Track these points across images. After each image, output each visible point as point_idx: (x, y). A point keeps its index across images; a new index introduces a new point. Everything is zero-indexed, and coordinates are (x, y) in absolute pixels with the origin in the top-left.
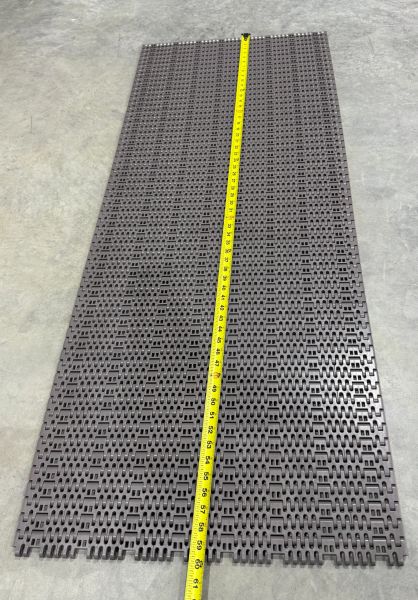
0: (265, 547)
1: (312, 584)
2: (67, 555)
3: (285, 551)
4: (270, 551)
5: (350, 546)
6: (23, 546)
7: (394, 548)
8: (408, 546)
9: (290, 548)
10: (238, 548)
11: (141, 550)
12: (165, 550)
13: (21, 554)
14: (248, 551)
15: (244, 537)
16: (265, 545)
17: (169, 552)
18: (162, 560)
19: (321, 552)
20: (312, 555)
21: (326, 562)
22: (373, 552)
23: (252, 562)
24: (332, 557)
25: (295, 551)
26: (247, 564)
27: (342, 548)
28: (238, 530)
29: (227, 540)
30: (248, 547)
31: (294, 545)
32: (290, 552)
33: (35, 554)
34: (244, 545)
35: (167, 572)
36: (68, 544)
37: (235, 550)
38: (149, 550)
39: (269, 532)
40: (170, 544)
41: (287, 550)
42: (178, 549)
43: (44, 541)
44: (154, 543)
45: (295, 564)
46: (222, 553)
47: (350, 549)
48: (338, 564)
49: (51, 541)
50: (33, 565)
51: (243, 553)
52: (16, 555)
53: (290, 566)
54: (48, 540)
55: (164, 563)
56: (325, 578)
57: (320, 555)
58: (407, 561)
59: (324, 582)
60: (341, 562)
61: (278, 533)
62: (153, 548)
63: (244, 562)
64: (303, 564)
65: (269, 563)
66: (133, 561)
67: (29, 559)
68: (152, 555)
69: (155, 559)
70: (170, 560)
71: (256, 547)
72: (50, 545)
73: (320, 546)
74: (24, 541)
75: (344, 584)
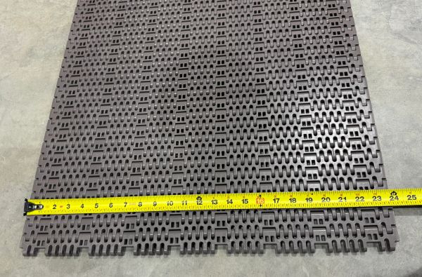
0: (257, 238)
1: (304, 269)
2: (71, 254)
3: (278, 241)
4: (262, 242)
5: (342, 235)
6: (30, 247)
7: (386, 236)
8: (399, 233)
9: (282, 238)
10: (231, 240)
11: (139, 246)
12: (162, 245)
13: (28, 254)
14: (241, 243)
15: (237, 231)
16: (257, 236)
17: (166, 247)
18: (160, 253)
19: (313, 241)
20: (304, 244)
21: (318, 251)
22: (365, 240)
23: (246, 253)
24: (325, 245)
25: (287, 242)
26: (241, 255)
27: (333, 237)
28: (231, 224)
29: (221, 234)
30: (241, 239)
31: (286, 236)
32: (282, 242)
33: (41, 254)
34: (237, 237)
35: (166, 264)
36: (71, 244)
37: (228, 242)
38: (147, 246)
39: (261, 225)
40: (166, 239)
41: (280, 240)
42: (174, 244)
43: (48, 242)
44: (151, 239)
45: (287, 253)
46: (216, 245)
47: (342, 237)
48: (329, 252)
49: (55, 241)
50: (40, 262)
51: (237, 244)
52: (24, 255)
53: (282, 255)
54: (52, 241)
55: (162, 256)
56: (317, 264)
57: (312, 244)
58: (398, 246)
59: (316, 268)
60: (332, 250)
61: (269, 226)
62: (151, 244)
63: (238, 253)
64: (295, 252)
65: (262, 253)
66: (132, 256)
67: (37, 258)
68: (150, 250)
69: (153, 253)
70: (167, 254)
71: (249, 239)
72: (54, 246)
73: (311, 236)
74: (30, 243)
75: (336, 269)
